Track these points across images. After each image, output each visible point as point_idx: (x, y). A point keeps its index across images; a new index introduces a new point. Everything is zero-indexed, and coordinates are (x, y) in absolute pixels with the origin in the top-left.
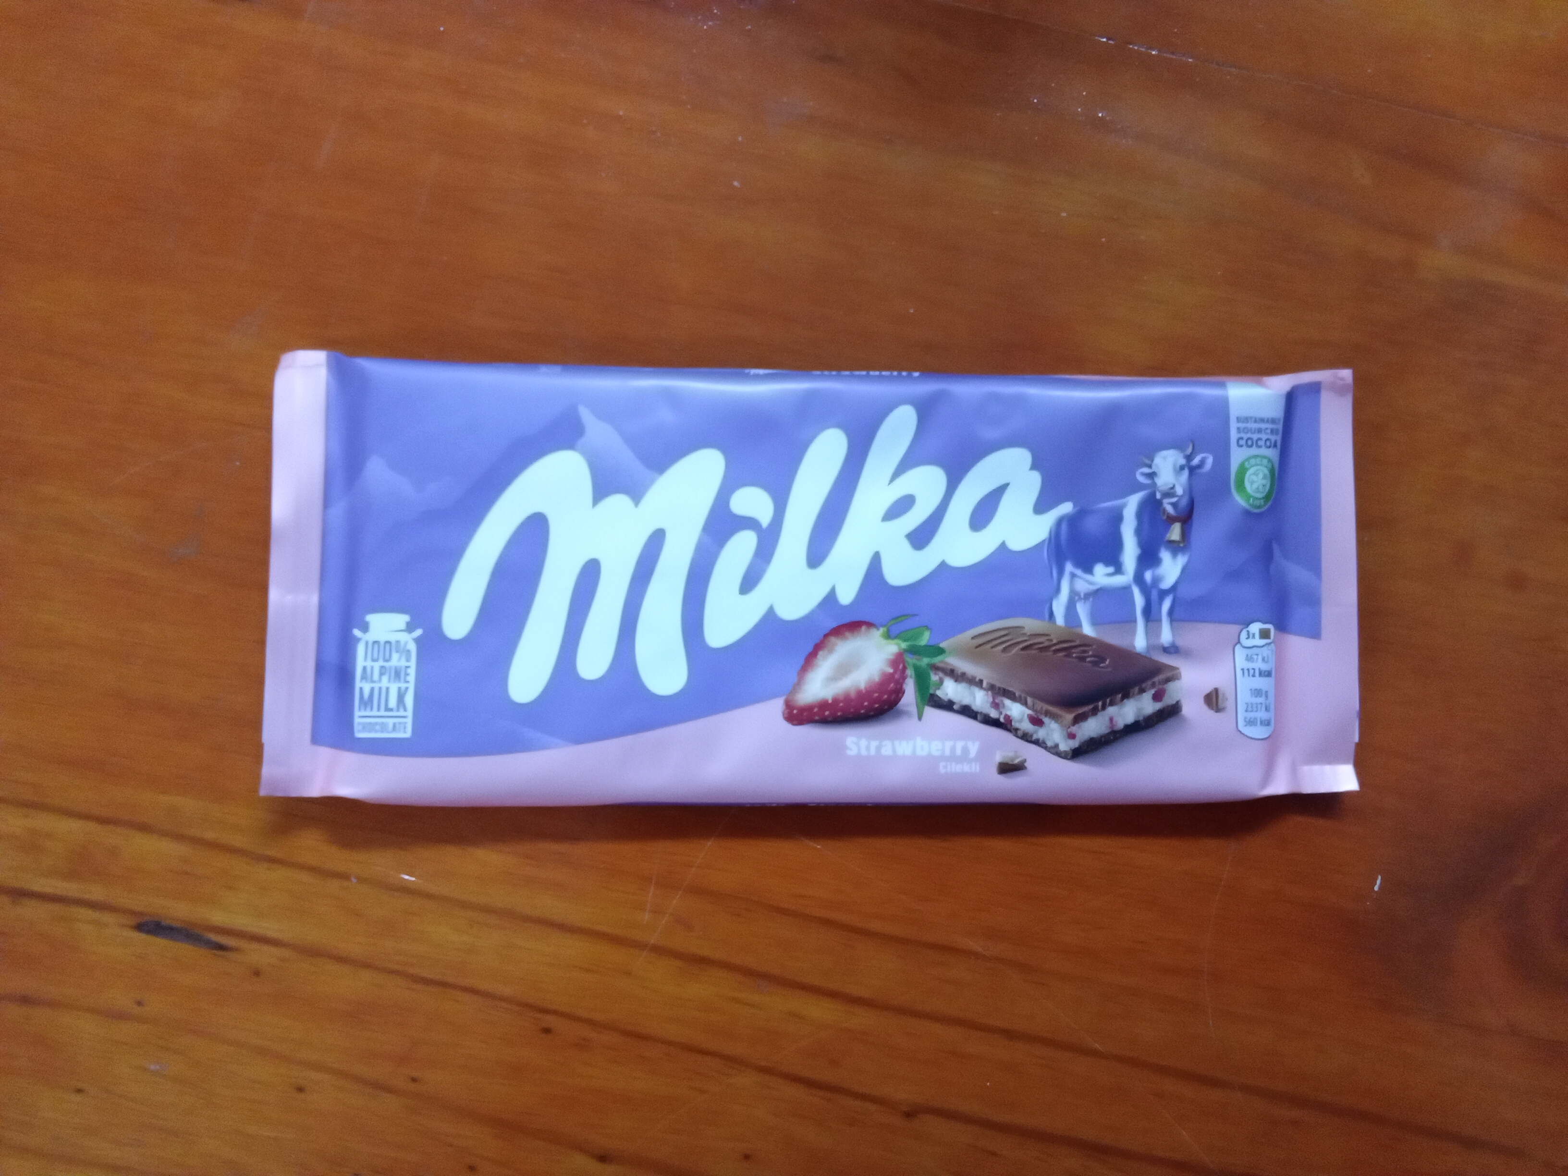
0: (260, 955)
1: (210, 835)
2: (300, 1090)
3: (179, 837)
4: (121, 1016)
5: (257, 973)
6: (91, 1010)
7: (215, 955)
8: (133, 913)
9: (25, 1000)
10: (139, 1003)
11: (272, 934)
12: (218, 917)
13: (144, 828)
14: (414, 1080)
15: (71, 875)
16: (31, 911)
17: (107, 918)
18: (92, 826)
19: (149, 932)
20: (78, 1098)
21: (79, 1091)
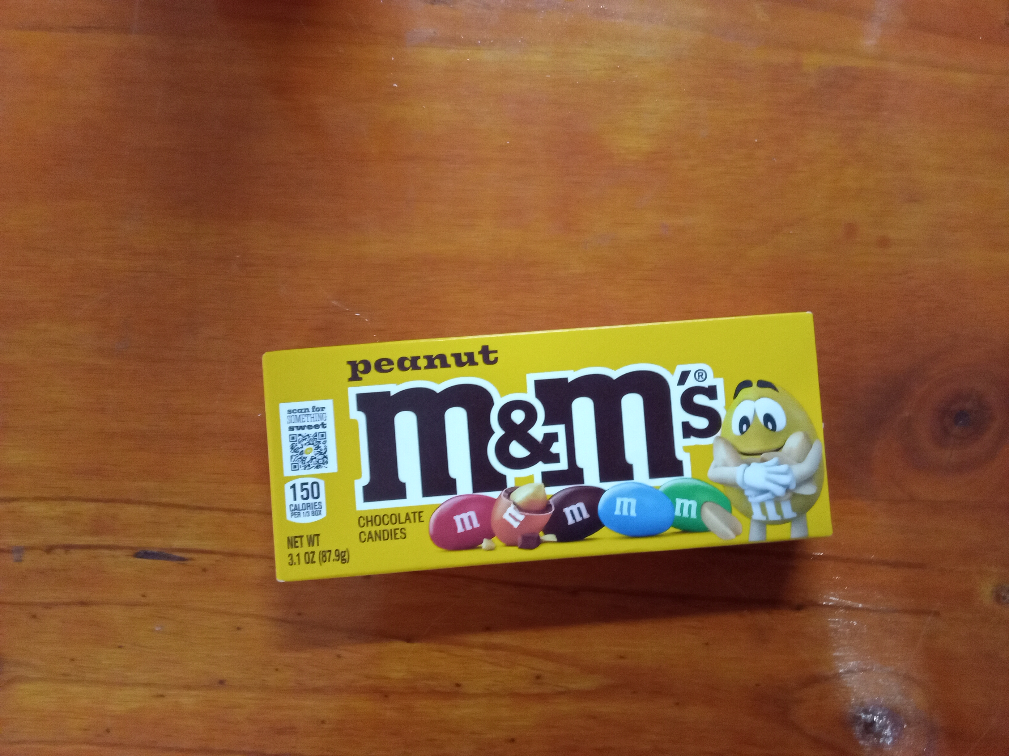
0: (204, 560)
1: (164, 500)
2: (239, 629)
3: (149, 504)
4: (134, 605)
5: (204, 570)
6: (118, 604)
7: (180, 564)
8: (131, 548)
9: (83, 603)
10: (144, 596)
11: (208, 548)
12: (177, 543)
13: (128, 502)
14: (299, 614)
15: (95, 533)
16: (77, 555)
17: (118, 553)
18: (101, 505)
19: (142, 557)
20: (120, 651)
21: (120, 647)
